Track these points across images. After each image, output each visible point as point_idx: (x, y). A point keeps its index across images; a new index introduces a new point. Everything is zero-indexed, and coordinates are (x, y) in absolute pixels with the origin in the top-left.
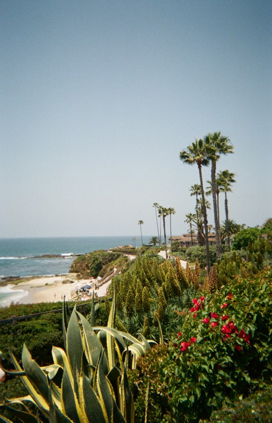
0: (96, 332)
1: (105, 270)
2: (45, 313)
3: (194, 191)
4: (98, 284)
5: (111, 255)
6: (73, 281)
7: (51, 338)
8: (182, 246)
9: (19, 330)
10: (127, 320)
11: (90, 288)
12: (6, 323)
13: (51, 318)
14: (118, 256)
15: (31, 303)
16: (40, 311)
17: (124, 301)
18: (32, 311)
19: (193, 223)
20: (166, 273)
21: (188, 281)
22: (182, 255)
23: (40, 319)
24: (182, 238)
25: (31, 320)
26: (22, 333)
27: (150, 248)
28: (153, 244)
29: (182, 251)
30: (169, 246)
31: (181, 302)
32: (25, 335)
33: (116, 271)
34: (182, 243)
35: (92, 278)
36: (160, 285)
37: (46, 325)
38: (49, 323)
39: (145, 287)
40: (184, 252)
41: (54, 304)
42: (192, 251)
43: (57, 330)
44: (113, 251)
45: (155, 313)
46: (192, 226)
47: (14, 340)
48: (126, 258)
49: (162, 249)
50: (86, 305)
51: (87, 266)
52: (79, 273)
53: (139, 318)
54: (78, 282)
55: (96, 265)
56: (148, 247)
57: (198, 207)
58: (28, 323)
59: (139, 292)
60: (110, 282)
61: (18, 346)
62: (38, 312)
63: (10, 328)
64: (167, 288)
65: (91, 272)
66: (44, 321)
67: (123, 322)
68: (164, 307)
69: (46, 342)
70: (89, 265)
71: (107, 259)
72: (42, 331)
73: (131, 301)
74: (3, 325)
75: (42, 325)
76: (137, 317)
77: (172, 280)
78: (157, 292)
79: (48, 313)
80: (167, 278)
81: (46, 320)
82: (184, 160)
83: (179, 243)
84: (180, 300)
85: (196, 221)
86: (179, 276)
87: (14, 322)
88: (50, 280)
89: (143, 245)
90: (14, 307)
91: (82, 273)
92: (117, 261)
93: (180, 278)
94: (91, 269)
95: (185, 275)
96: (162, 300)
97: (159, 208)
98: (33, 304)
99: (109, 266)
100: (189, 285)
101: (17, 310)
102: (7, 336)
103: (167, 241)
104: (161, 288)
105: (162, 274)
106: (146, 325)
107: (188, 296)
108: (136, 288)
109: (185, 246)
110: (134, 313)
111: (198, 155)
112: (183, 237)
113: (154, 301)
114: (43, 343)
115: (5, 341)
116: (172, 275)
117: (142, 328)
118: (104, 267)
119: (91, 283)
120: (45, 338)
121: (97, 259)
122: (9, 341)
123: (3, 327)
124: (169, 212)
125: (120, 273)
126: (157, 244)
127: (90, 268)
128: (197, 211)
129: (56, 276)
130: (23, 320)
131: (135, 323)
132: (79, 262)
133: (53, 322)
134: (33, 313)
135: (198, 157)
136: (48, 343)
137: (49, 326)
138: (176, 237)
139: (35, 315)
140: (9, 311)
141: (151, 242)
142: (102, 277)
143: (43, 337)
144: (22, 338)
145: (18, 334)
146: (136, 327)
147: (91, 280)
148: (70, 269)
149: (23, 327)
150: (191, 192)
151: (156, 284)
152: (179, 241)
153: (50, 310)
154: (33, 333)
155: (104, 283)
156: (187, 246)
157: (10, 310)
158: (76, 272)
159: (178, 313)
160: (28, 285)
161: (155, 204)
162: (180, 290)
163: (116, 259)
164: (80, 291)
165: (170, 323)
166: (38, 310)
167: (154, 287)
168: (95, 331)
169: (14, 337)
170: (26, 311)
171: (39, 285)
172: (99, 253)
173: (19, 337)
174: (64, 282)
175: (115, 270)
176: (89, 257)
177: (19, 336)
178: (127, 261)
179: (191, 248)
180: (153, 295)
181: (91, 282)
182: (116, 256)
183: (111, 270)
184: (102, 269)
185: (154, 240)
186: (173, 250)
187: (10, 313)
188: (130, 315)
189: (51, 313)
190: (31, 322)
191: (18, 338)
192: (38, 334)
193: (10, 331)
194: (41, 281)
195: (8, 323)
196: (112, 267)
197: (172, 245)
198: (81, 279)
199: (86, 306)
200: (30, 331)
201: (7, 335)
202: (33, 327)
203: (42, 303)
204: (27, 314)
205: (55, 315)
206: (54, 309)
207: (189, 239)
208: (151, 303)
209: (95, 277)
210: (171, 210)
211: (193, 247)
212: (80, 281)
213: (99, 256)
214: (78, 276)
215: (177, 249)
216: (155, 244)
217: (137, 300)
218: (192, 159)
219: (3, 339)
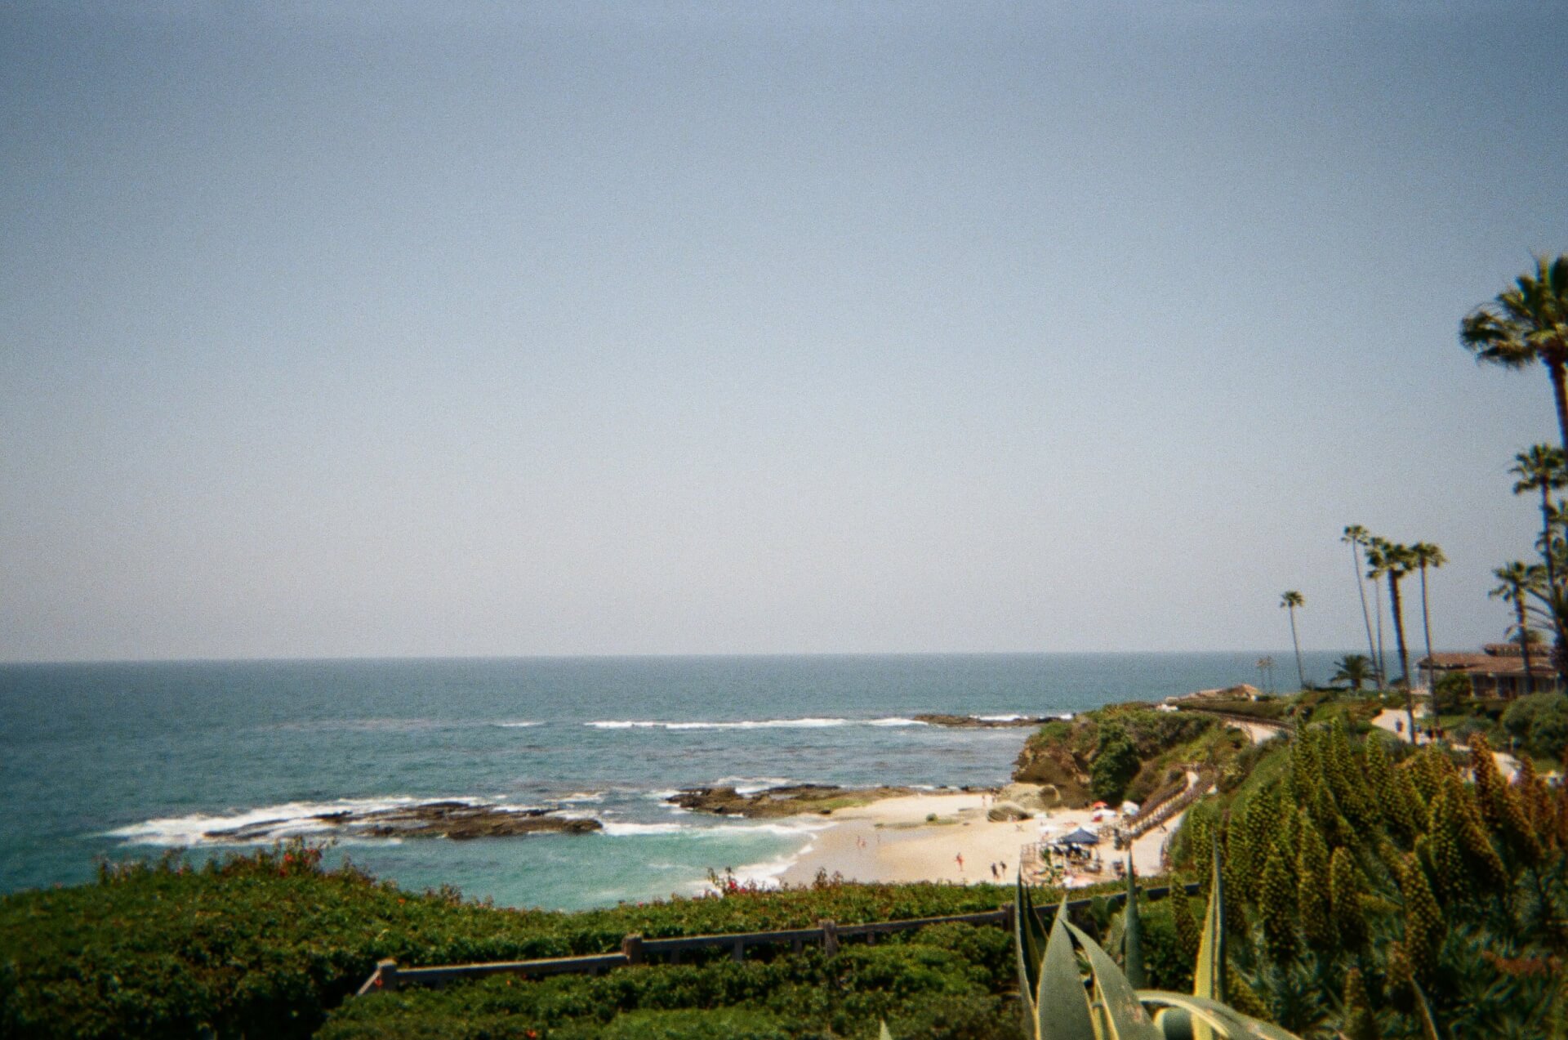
0: (1151, 1009)
1: (1149, 778)
2: (937, 922)
3: (1530, 475)
4: (1125, 830)
5: (1170, 721)
6: (1030, 811)
7: (963, 1015)
8: (1479, 693)
9: (847, 973)
10: (1268, 973)
11: (1093, 841)
12: (804, 943)
13: (958, 940)
14: (1203, 727)
15: (884, 881)
16: (916, 911)
17: (1252, 898)
18: (890, 910)
19: (1529, 599)
20: (1428, 798)
21: (1533, 834)
22: (1483, 728)
23: (917, 941)
24: (1481, 660)
25: (889, 943)
26: (860, 986)
27: (1336, 698)
28: (1347, 683)
29: (1482, 711)
30: (1422, 690)
31: (1511, 920)
32: (868, 993)
33: (1197, 785)
34: (1483, 681)
35: (1102, 805)
36: (1406, 843)
37: (940, 964)
38: (952, 960)
39: (1339, 851)
40: (1496, 715)
41: (966, 890)
42: (1532, 713)
43: (985, 988)
44: (1182, 708)
45: (1391, 957)
46: (1528, 612)
47: (830, 1008)
48: (1236, 737)
49: (1392, 704)
50: (1087, 903)
51: (1078, 758)
52: (1051, 786)
53: (1323, 971)
54: (1048, 816)
55: (1117, 758)
56: (1329, 695)
57: (1553, 538)
58: (878, 950)
59: (1314, 868)
60: (1174, 823)
61: (846, 1031)
62: (909, 915)
63: (816, 964)
64: (1438, 857)
65: (1097, 785)
66: (932, 948)
67: (1253, 980)
68: (1435, 934)
69: (947, 1030)
70: (1089, 757)
71: (1155, 736)
72: (930, 985)
73: (1282, 899)
74: (792, 950)
75: (929, 964)
76: (1314, 967)
77: (1457, 826)
78: (1394, 873)
79: (947, 921)
80: (1438, 819)
81: (941, 945)
82: (1480, 347)
83: (1464, 681)
84: (1503, 911)
85: (1546, 593)
86: (1493, 811)
87: (828, 940)
88: (947, 805)
89: (1306, 686)
90: (828, 890)
91: (1060, 787)
92: (1196, 746)
93: (1497, 821)
94: (1095, 772)
95: (1520, 809)
96: (1420, 905)
97: (1370, 548)
98: (891, 886)
99: (1167, 765)
100: (1543, 851)
101: (836, 903)
102: (807, 992)
103: (1414, 670)
104: (1414, 855)
105: (1410, 800)
106: (1356, 1003)
107: (1543, 895)
108: (1297, 852)
109: (1495, 694)
110: (1298, 949)
111: (1550, 325)
112: (1484, 659)
113: (1385, 908)
114: (933, 1030)
115: (801, 1005)
116: (1456, 807)
117: (1339, 1012)
118: (1146, 765)
119: (1099, 825)
120: (941, 1014)
121: (1117, 736)
122: (816, 1008)
123: (793, 956)
124: (1415, 560)
125: (1213, 790)
126: (1368, 685)
127: (1092, 767)
128: (1548, 555)
129: (966, 790)
130: (858, 938)
131: (1305, 992)
132: (1047, 745)
133: (967, 956)
134: (893, 917)
135: (1549, 334)
136: (954, 1032)
137: (954, 970)
138: (1453, 656)
139: (904, 926)
140: (812, 902)
141: (1341, 676)
142: (1139, 801)
143: (933, 1009)
144: (857, 1003)
145: (845, 988)
146: (1309, 1008)
147: (1097, 814)
148: (1016, 768)
149: (862, 963)
150: (1518, 478)
151: (1386, 842)
152: (1467, 673)
153: (951, 912)
154: (898, 989)
155: (1148, 828)
156: (1504, 693)
157: (816, 898)
158: (1039, 780)
159: (1502, 964)
160: (869, 818)
161: (1354, 531)
162: (1502, 867)
163: (1193, 737)
164: (1058, 852)
165: (1465, 1004)
166: (908, 906)
167: (1376, 851)
168: (1146, 1005)
169: (829, 997)
170: (868, 908)
171: (902, 820)
172: (1124, 713)
173: (848, 998)
174: (995, 816)
175: (1192, 778)
176: (1084, 725)
177: (847, 993)
178: (1238, 745)
179: (1527, 700)
180: (1374, 881)
181: (1098, 819)
182: (1192, 725)
183: (1178, 777)
184: (1140, 775)
185: (1354, 667)
186: (1442, 708)
187: (814, 910)
188: (1283, 954)
189: (957, 925)
190: (887, 948)
191: (844, 1002)
192: (916, 995)
193: (819, 972)
194: (914, 807)
195: (810, 943)
196: (1178, 769)
197: (1436, 686)
198: (1056, 806)
199: (1089, 910)
200: (884, 981)
201: (806, 984)
202: (898, 968)
203: (923, 884)
204: (872, 920)
205: (972, 933)
206: (968, 908)
207: (1518, 666)
208: (1371, 912)
209: (1114, 802)
210: (1424, 554)
211: (1537, 697)
212: (1053, 812)
213: (1126, 724)
214: (1047, 794)
215: (1457, 703)
216: (1357, 683)
217: (1308, 897)
218: (1521, 343)
219: (794, 999)
